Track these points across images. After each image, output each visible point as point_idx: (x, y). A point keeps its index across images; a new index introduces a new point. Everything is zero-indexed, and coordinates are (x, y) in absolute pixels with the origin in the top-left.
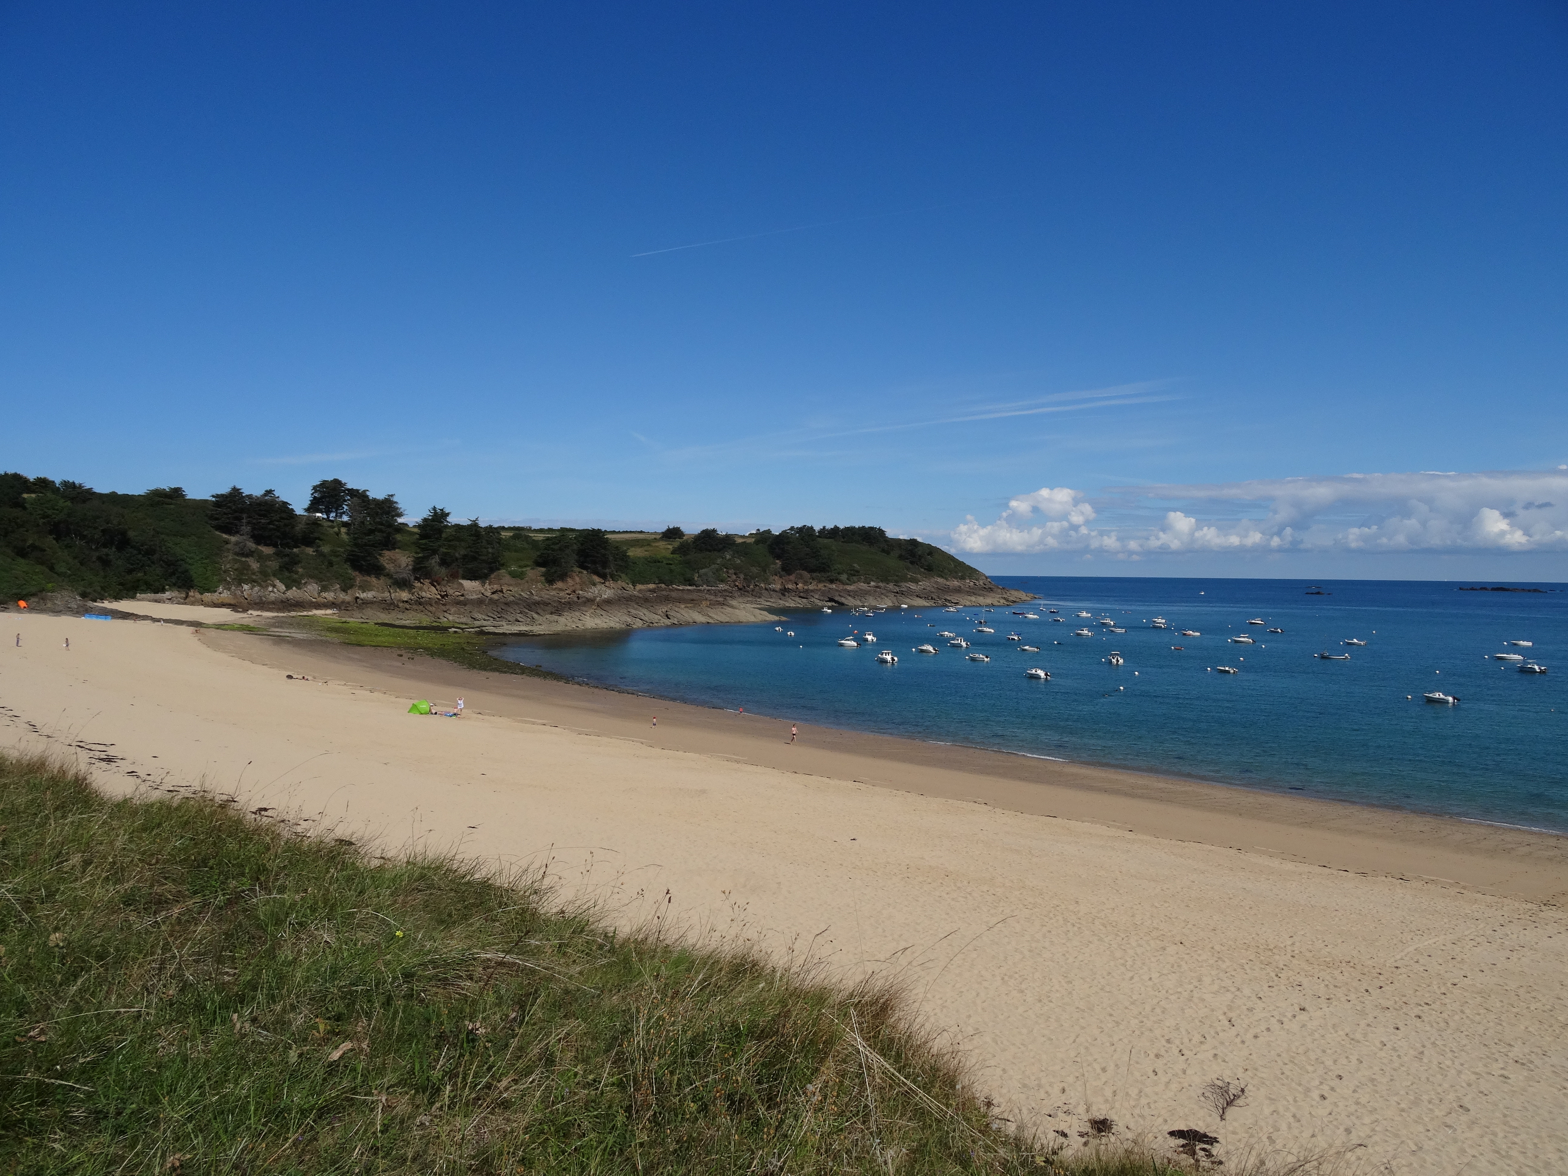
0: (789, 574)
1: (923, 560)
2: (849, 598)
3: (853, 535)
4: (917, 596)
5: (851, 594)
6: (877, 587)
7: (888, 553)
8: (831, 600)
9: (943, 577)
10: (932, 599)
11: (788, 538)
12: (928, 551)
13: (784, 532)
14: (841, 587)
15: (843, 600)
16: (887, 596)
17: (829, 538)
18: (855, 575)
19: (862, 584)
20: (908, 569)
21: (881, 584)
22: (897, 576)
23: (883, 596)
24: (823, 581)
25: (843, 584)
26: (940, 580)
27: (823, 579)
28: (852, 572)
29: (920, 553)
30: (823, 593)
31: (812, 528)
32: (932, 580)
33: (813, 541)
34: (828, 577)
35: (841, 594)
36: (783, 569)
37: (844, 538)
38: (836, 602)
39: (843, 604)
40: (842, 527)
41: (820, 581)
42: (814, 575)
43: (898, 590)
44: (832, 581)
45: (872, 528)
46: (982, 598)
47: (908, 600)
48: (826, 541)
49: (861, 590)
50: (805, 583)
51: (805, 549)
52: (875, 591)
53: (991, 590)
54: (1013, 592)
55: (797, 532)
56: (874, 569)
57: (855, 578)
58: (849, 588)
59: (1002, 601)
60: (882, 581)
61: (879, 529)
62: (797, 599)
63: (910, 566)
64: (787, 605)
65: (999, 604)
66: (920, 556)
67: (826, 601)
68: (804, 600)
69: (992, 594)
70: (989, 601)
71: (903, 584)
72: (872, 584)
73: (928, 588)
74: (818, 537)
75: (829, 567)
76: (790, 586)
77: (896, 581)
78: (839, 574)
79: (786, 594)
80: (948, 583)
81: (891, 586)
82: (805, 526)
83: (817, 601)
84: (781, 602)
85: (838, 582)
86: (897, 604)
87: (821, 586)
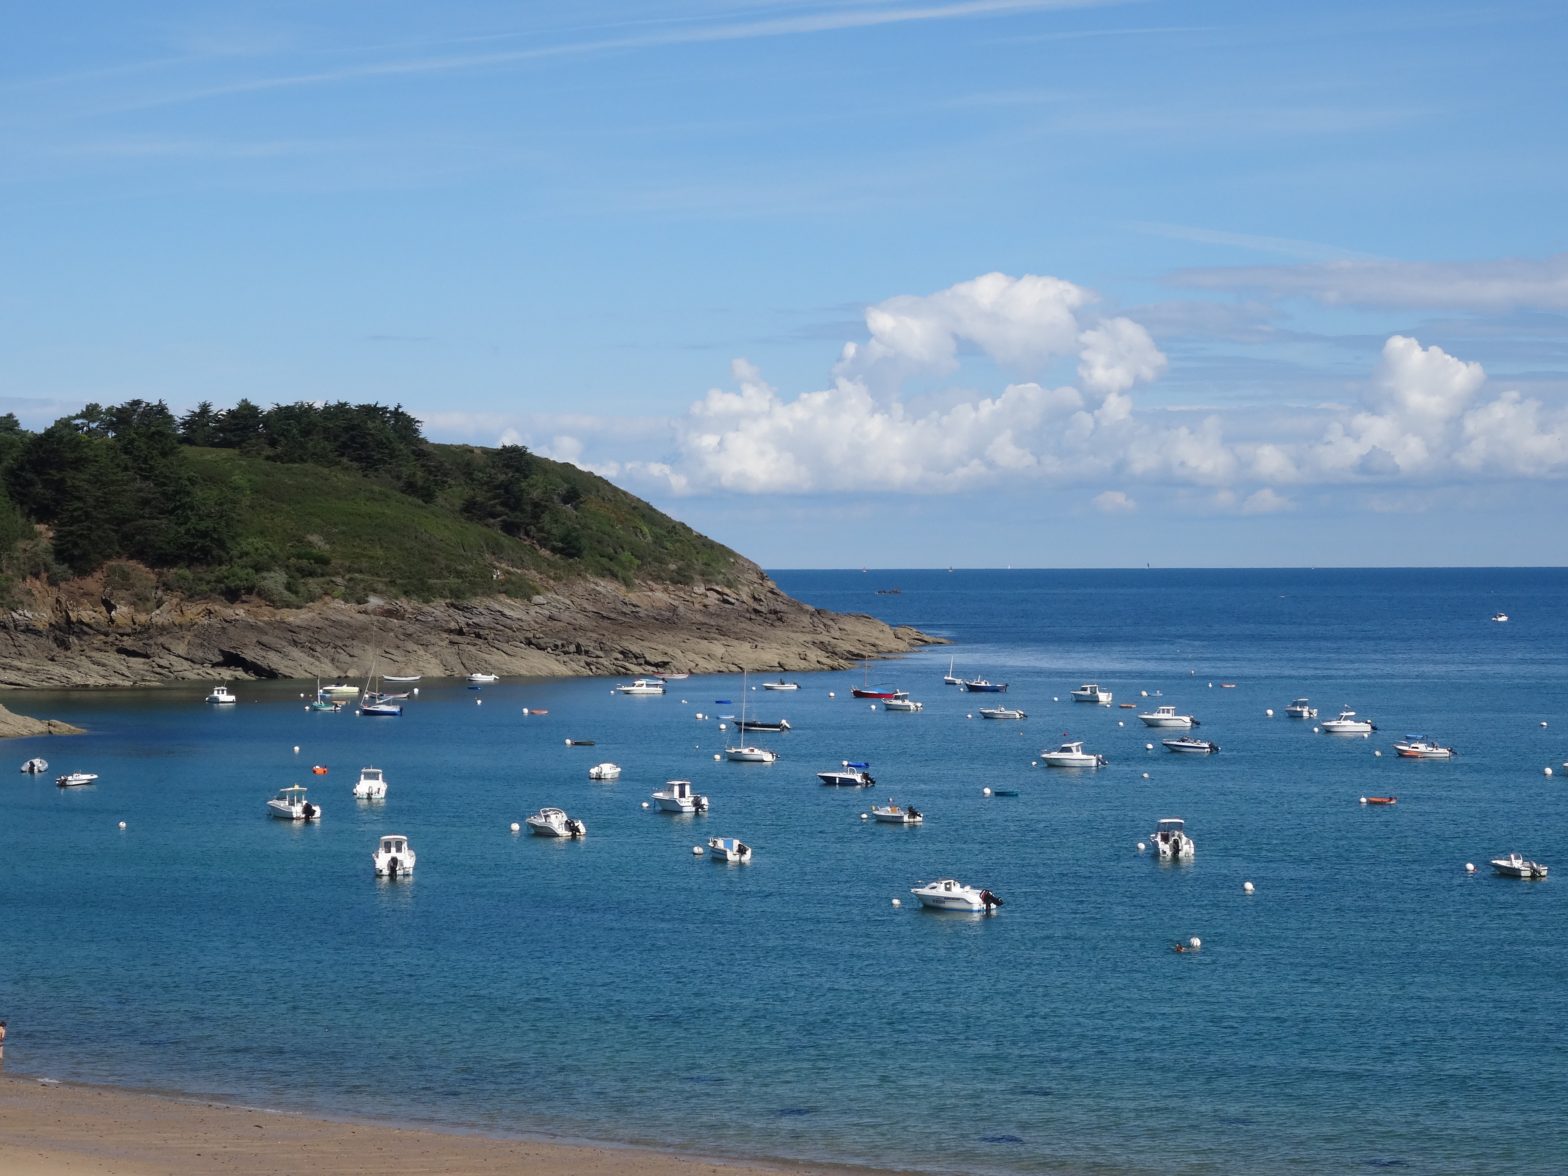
0: (83, 572)
1: (546, 518)
2: (295, 653)
3: (306, 432)
4: (529, 643)
5: (302, 637)
6: (389, 613)
7: (428, 496)
8: (231, 660)
9: (614, 576)
10: (579, 650)
11: (77, 445)
12: (564, 488)
13: (65, 424)
14: (266, 614)
15: (273, 660)
16: (425, 645)
17: (225, 444)
18: (312, 574)
19: (339, 604)
20: (496, 550)
21: (405, 604)
22: (459, 574)
23: (411, 646)
24: (204, 596)
25: (274, 603)
26: (606, 587)
27: (205, 587)
28: (304, 563)
29: (536, 494)
30: (204, 637)
31: (161, 410)
32: (580, 587)
33: (164, 454)
34: (219, 581)
35: (265, 639)
36: (61, 554)
37: (273, 443)
38: (247, 666)
39: (272, 674)
40: (266, 406)
41: (192, 596)
42: (171, 573)
43: (462, 621)
44: (232, 596)
45: (371, 412)
46: (746, 646)
47: (496, 658)
48: (212, 455)
49: (335, 623)
50: (139, 601)
51: (138, 484)
52: (384, 628)
53: (777, 617)
54: (852, 626)
55: (111, 426)
56: (380, 552)
57: (313, 584)
58: (293, 617)
59: (815, 655)
60: (406, 593)
61: (398, 414)
62: (113, 659)
63: (505, 540)
64: (77, 679)
65: (803, 664)
66: (536, 505)
67: (215, 665)
68: (137, 663)
69: (780, 633)
70: (770, 656)
71: (479, 602)
72: (374, 601)
73: (566, 616)
74: (185, 440)
75: (221, 545)
76: (86, 614)
77: (457, 594)
78: (258, 568)
79: (73, 639)
80: (632, 597)
81: (438, 609)
82: (137, 403)
83: (183, 668)
84: (57, 670)
85: (254, 598)
86: (458, 671)
87: (193, 611)
